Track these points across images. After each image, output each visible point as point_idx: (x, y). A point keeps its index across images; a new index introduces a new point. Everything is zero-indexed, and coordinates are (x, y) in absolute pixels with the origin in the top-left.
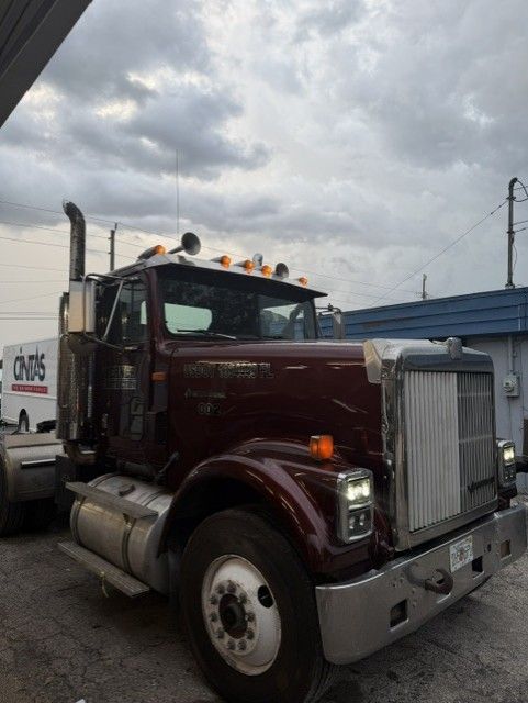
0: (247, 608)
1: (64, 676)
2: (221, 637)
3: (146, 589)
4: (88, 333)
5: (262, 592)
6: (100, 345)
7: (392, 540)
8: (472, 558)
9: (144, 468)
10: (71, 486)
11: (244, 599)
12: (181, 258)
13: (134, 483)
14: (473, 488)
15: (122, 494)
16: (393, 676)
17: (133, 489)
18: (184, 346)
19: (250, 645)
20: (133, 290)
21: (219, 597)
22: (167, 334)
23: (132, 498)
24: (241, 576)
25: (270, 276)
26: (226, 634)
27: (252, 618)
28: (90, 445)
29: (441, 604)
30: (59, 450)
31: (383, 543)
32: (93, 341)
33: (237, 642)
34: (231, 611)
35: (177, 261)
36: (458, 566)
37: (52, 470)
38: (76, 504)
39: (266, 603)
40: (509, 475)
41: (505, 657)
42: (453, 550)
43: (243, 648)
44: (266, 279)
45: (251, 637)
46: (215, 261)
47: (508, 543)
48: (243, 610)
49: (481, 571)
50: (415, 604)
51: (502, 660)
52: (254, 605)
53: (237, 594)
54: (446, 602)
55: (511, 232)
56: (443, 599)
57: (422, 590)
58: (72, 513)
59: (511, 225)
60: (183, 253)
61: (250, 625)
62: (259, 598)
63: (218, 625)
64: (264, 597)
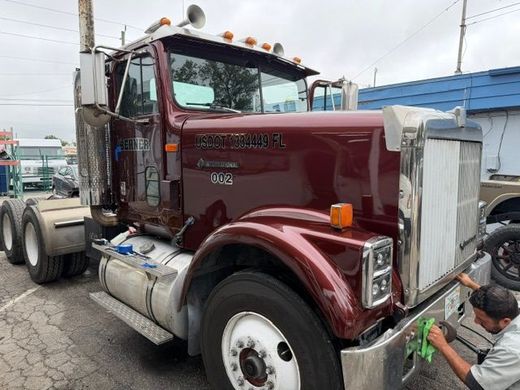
0: (267, 362)
2: (242, 384)
3: (170, 336)
4: (101, 105)
5: (282, 347)
6: (113, 118)
7: (403, 299)
8: (458, 305)
9: (162, 230)
11: (264, 354)
12: (187, 30)
13: (156, 244)
15: (143, 253)
17: (153, 248)
18: (193, 118)
20: (141, 65)
21: (239, 350)
22: (177, 107)
23: (154, 256)
25: (271, 52)
26: (247, 383)
27: (272, 371)
28: (112, 208)
30: (87, 212)
31: (398, 304)
32: (106, 113)
34: (251, 363)
35: (183, 33)
36: (450, 313)
37: (82, 228)
38: (103, 261)
39: (287, 357)
42: (447, 301)
44: (267, 55)
45: (271, 387)
48: (263, 364)
52: (274, 359)
55: (463, 26)
58: (100, 268)
59: (464, 20)
60: (189, 27)
61: (270, 378)
62: (279, 352)
63: (240, 373)
64: (284, 352)
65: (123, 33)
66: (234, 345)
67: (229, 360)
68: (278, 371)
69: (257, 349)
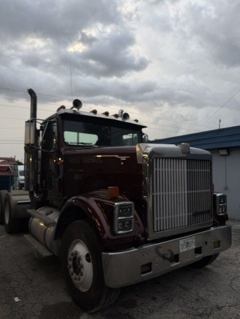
0: (81, 262)
1: (14, 288)
2: (72, 275)
3: (51, 254)
4: (32, 144)
5: (87, 255)
7: (145, 235)
8: (194, 247)
10: (29, 211)
11: (80, 259)
12: (74, 111)
13: (53, 210)
14: (196, 214)
15: (47, 214)
16: (154, 299)
17: (52, 212)
19: (82, 278)
21: (72, 257)
23: (50, 216)
24: (81, 249)
26: (74, 274)
27: (82, 267)
29: (173, 267)
30: (28, 197)
31: (140, 236)
33: (78, 276)
35: (72, 112)
36: (185, 250)
39: (88, 260)
40: (222, 210)
41: (212, 294)
42: (181, 242)
43: (79, 280)
45: (82, 275)
46: (92, 112)
47: (219, 242)
48: (79, 262)
49: (201, 254)
50: (156, 265)
51: (210, 295)
52: (84, 261)
53: (78, 256)
54: (176, 266)
56: (175, 264)
57: (161, 259)
58: (29, 222)
60: (75, 109)
61: (82, 270)
62: (86, 258)
63: (72, 270)
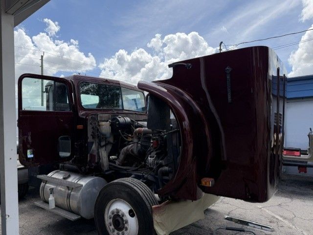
2: (113, 232)
3: (79, 217)
5: (130, 212)
10: (39, 176)
11: (123, 215)
15: (65, 179)
17: (69, 176)
19: (126, 233)
21: (112, 216)
22: (82, 108)
23: (70, 180)
26: (116, 230)
27: (127, 222)
33: (120, 233)
38: (42, 184)
39: (131, 216)
43: (123, 234)
45: (126, 230)
48: (123, 220)
58: (41, 188)
61: (126, 225)
62: (129, 214)
63: (112, 227)
64: (131, 214)
65: (42, 57)
66: (110, 214)
67: (108, 221)
68: (129, 222)
69: (120, 214)
